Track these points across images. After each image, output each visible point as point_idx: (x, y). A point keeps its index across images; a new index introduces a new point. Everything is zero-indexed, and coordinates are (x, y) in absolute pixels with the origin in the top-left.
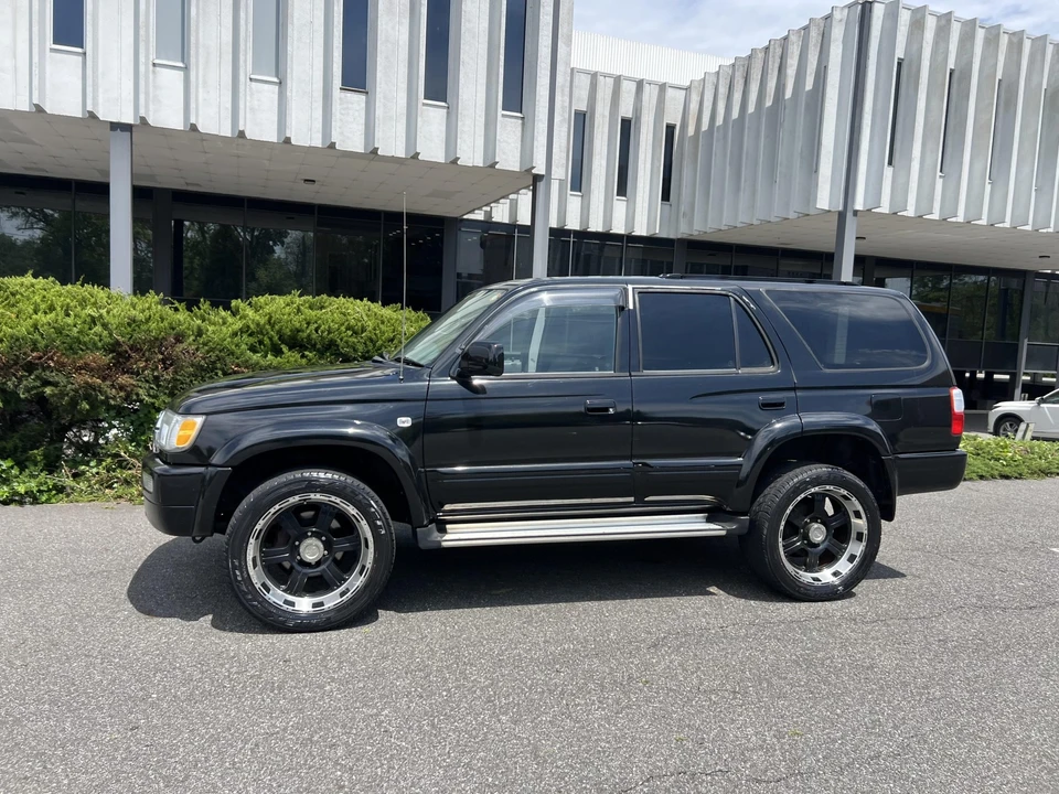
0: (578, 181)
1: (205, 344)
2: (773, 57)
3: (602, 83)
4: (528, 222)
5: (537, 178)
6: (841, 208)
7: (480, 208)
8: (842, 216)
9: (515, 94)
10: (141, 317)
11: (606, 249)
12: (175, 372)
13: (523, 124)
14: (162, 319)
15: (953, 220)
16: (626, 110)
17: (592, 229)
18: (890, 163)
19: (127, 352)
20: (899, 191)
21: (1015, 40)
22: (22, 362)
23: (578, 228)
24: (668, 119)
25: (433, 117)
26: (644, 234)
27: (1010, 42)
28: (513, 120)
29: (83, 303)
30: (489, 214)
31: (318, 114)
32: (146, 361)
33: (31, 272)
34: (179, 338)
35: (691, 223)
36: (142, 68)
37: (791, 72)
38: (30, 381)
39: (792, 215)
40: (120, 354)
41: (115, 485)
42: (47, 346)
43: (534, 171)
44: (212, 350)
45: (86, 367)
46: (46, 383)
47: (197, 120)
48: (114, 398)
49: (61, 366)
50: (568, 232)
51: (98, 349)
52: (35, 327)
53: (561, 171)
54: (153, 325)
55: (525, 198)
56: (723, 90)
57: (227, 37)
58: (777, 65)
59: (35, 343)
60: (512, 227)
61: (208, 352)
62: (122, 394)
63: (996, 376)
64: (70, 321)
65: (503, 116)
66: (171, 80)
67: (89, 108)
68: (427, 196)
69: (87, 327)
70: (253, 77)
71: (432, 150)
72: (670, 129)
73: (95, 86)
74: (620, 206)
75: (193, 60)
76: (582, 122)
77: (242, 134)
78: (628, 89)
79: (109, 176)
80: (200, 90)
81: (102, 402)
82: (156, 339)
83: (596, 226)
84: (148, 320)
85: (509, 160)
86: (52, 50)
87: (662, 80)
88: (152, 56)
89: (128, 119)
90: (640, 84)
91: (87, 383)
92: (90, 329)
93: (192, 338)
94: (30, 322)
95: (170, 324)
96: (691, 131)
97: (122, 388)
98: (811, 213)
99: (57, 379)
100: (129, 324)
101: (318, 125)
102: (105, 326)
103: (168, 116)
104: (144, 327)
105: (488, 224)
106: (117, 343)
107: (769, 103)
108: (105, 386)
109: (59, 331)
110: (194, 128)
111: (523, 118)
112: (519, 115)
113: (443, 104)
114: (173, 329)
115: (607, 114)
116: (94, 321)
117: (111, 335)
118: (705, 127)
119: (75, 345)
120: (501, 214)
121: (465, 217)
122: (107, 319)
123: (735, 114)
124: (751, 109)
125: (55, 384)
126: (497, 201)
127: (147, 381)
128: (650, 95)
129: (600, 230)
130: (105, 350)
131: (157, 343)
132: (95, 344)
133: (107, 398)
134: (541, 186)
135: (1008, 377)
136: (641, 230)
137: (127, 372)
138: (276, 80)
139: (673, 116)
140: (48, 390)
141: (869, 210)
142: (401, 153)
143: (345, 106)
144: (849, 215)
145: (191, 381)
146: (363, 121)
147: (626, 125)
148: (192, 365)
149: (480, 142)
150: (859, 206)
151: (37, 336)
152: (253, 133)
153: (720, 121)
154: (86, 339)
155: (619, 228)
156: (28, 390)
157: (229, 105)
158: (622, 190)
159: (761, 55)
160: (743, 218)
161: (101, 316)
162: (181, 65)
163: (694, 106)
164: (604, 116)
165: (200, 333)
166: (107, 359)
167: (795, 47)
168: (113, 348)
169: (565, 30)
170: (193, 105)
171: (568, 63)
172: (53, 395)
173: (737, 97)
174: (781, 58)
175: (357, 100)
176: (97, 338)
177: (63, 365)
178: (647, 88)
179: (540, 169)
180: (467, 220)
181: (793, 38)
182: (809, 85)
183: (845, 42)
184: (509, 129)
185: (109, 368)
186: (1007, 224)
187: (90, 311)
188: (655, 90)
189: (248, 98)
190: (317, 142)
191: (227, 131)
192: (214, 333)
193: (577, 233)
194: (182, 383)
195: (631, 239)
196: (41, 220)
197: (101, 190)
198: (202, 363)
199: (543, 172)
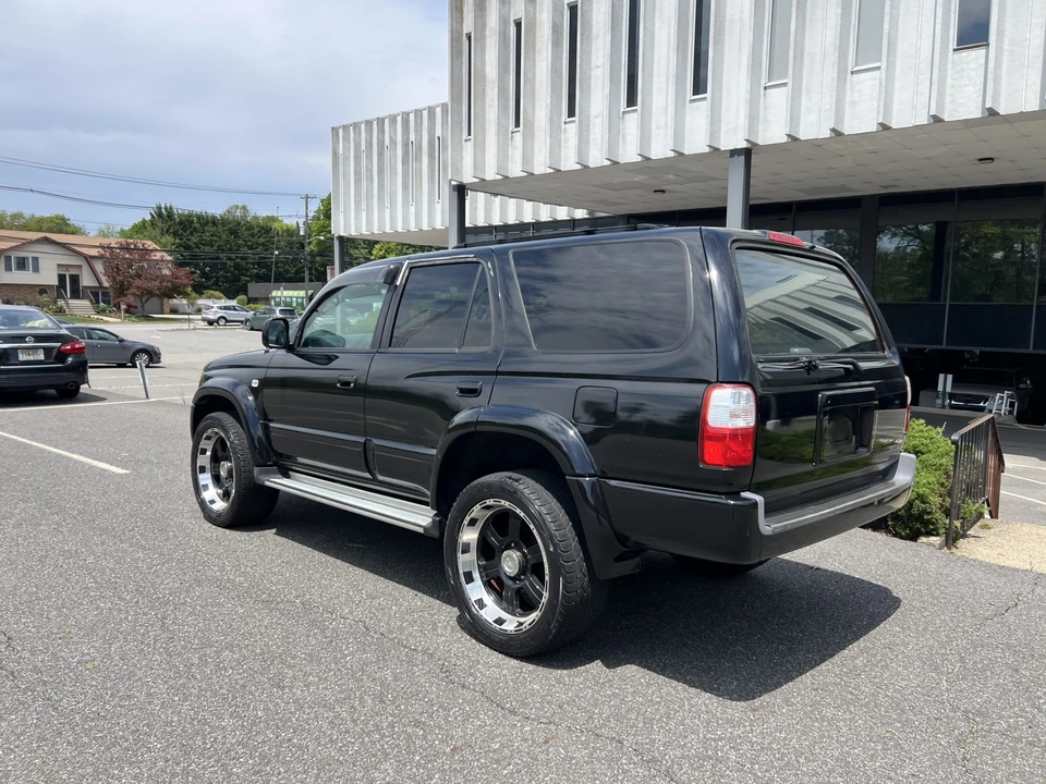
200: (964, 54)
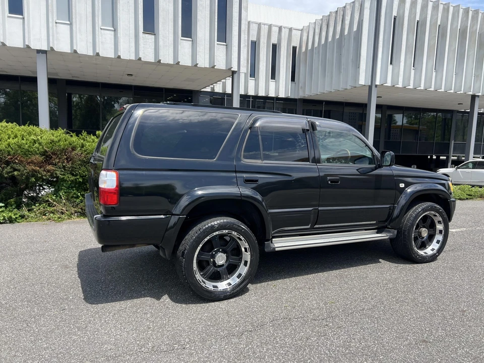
0: (253, 73)
1: (85, 151)
2: (339, 16)
3: (263, 28)
4: (230, 92)
5: (234, 73)
6: (370, 84)
7: (208, 86)
8: (370, 88)
9: (223, 34)
10: (56, 139)
11: (267, 104)
12: (72, 164)
13: (227, 48)
14: (66, 141)
15: (419, 88)
16: (274, 40)
17: (260, 94)
18: (391, 63)
19: (50, 155)
20: (395, 76)
21: (446, 7)
22: (3, 161)
23: (254, 95)
24: (293, 44)
25: (185, 45)
26: (284, 97)
27: (444, 8)
28: (222, 46)
29: (30, 134)
30: (213, 89)
31: (133, 44)
32: (59, 159)
33: (5, 120)
34: (74, 149)
35: (304, 91)
36: (50, 25)
37: (347, 22)
38: (8, 169)
39: (349, 88)
40: (47, 156)
41: (47, 214)
42: (14, 153)
43: (232, 69)
44: (88, 153)
45: (32, 162)
46: (15, 170)
47: (77, 47)
48: (45, 176)
49: (21, 162)
50: (249, 97)
51: (37, 154)
52: (9, 145)
53: (244, 69)
54: (62, 143)
55: (229, 81)
56: (317, 31)
57: (90, 9)
58: (341, 19)
59: (9, 152)
60: (224, 94)
61: (87, 154)
62: (49, 174)
63: (441, 157)
64: (24, 142)
65: (218, 44)
66: (64, 30)
67: (27, 43)
68: (184, 81)
69: (32, 144)
70: (102, 27)
71: (185, 60)
72: (294, 49)
73: (29, 32)
74: (272, 84)
75: (74, 20)
76: (254, 46)
77: (98, 54)
78: (275, 30)
79: (37, 74)
80: (78, 34)
81: (40, 178)
82: (63, 149)
83: (262, 93)
84: (59, 141)
85: (221, 64)
86: (8, 17)
87: (290, 27)
88: (55, 18)
89: (45, 48)
90: (280, 28)
91: (33, 169)
92: (33, 145)
93: (79, 148)
94: (7, 143)
95: (69, 142)
96: (304, 49)
97: (48, 171)
98: (357, 86)
99: (19, 168)
100: (51, 143)
101: (133, 49)
102: (40, 144)
103: (63, 46)
104: (57, 144)
105: (213, 93)
106: (46, 151)
107: (337, 37)
108: (41, 170)
109: (20, 147)
110: (75, 52)
111: (227, 45)
112: (224, 44)
113: (190, 39)
114: (71, 145)
115: (266, 42)
116: (35, 142)
117: (43, 147)
118: (310, 47)
119: (27, 153)
120: (218, 88)
121: (202, 90)
122: (41, 141)
123: (323, 42)
124: (330, 39)
125: (19, 170)
126: (216, 83)
127: (60, 168)
128: (285, 33)
129: (264, 95)
130: (40, 154)
131: (64, 151)
132: (35, 152)
133: (42, 176)
134: (236, 76)
135: (445, 158)
136: (282, 95)
137: (51, 164)
138: (112, 29)
139: (295, 43)
140: (16, 173)
141: (382, 85)
142: (171, 62)
143: (145, 41)
144: (373, 87)
145: (80, 167)
146: (153, 47)
147: (275, 47)
148: (80, 160)
149: (207, 56)
150: (378, 83)
151: (10, 149)
152: (102, 54)
153: (316, 45)
154: (32, 150)
155: (272, 94)
156: (8, 173)
157: (91, 41)
158: (273, 77)
159: (334, 15)
160: (327, 89)
161: (38, 139)
162: (68, 22)
163: (305, 38)
164: (264, 43)
165: (83, 146)
166: (41, 159)
167: (349, 11)
168: (44, 153)
169: (245, 5)
170: (74, 41)
171: (246, 19)
172: (18, 175)
173: (324, 34)
174: (343, 16)
175: (151, 38)
176: (36, 149)
177: (22, 161)
178: (283, 30)
179: (235, 68)
180: (203, 91)
181: (348, 7)
182: (355, 29)
183: (370, 9)
184: (220, 50)
185: (43, 162)
186: (443, 90)
187: (33, 137)
188: (287, 31)
189: (100, 37)
190: (133, 58)
191: (91, 53)
192: (89, 146)
193: (253, 97)
194: (76, 168)
195: (278, 99)
196: (3, 94)
197: (33, 80)
198: (84, 159)
199: (237, 70)
200: (147, 35)
